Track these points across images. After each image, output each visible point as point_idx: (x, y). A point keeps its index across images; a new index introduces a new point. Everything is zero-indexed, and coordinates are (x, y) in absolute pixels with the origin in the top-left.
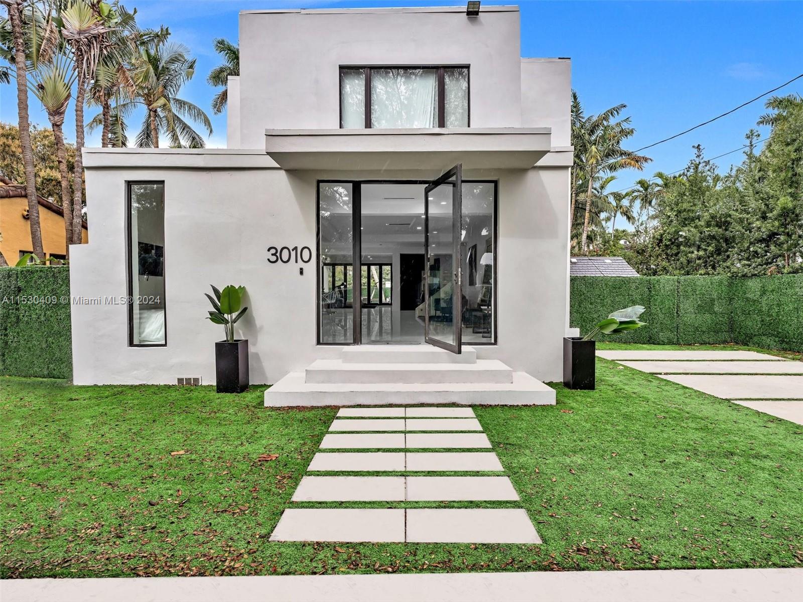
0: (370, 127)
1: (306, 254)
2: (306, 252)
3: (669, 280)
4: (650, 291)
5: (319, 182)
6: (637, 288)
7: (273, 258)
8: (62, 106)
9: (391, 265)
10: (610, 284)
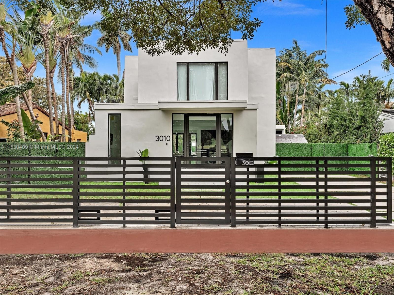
1: (168, 138)
3: (320, 145)
4: (312, 150)
5: (173, 114)
6: (306, 148)
7: (157, 140)
8: (53, 69)
9: (196, 134)
10: (294, 147)
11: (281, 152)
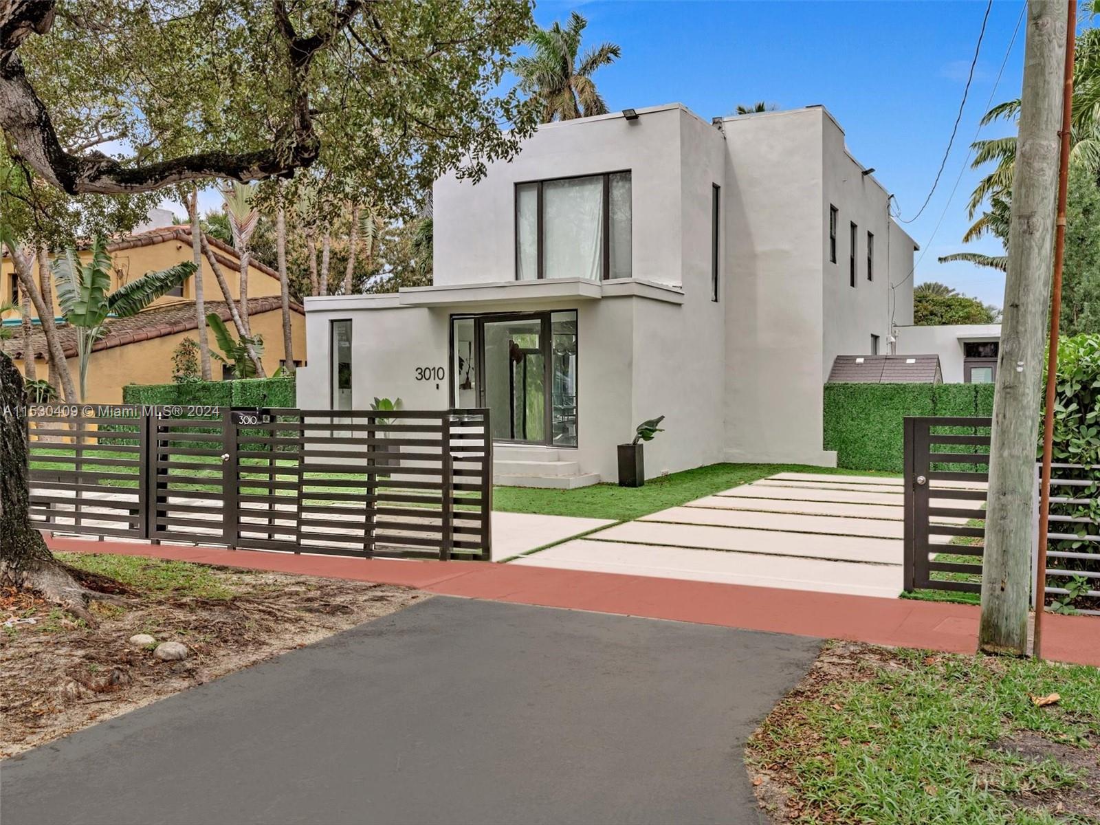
0: (542, 278)
2: (441, 372)
3: (961, 389)
4: (935, 404)
5: (451, 315)
6: (915, 399)
7: (420, 377)
11: (842, 411)
